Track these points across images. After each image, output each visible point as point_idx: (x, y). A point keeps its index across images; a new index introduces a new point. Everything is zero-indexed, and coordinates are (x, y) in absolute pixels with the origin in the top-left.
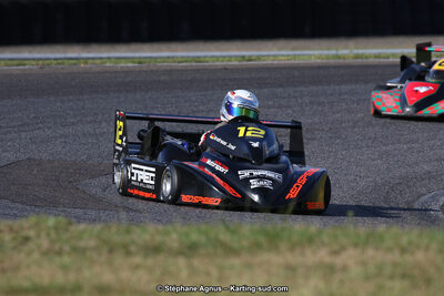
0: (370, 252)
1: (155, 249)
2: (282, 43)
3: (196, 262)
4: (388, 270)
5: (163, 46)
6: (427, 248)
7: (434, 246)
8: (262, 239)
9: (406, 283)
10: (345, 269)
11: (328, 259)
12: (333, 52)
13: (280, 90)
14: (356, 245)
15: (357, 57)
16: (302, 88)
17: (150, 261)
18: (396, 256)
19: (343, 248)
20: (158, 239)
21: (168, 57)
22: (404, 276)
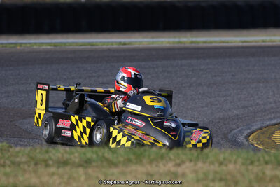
0: (200, 165)
1: (65, 163)
2: (145, 33)
3: (90, 171)
4: (211, 177)
5: (70, 35)
6: (235, 163)
7: (240, 160)
8: (132, 157)
9: (223, 184)
10: (184, 175)
11: (173, 169)
12: (177, 40)
13: (143, 63)
14: (191, 161)
15: (192, 42)
16: (158, 62)
17: (61, 170)
18: (216, 167)
19: (183, 162)
20: (66, 156)
21: (73, 43)
22: (221, 180)
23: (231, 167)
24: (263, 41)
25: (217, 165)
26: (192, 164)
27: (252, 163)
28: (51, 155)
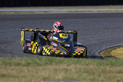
23: (91, 66)
24: (107, 11)
25: (85, 65)
26: (74, 65)
27: (101, 65)
28: (13, 61)
